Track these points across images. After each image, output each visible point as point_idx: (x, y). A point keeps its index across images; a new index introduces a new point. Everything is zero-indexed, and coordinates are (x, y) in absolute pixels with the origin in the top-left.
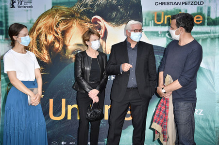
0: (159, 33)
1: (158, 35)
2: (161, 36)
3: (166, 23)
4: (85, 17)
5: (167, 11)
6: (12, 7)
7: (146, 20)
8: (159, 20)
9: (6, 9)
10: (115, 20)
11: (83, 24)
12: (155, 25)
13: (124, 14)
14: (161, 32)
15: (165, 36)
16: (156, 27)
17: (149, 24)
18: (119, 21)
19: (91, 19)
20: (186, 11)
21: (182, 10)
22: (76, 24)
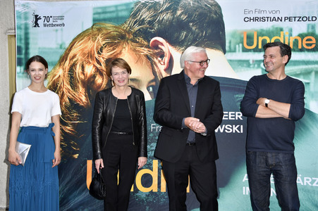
0: (251, 62)
1: (249, 65)
2: (254, 67)
3: (260, 47)
4: (140, 39)
5: (262, 30)
6: (35, 26)
7: (230, 42)
8: (250, 43)
9: (26, 28)
11: (138, 48)
12: (245, 50)
13: (198, 35)
14: (253, 61)
15: (259, 66)
16: (246, 53)
17: (235, 48)
18: (191, 44)
20: (291, 30)
21: (284, 29)
22: (127, 48)
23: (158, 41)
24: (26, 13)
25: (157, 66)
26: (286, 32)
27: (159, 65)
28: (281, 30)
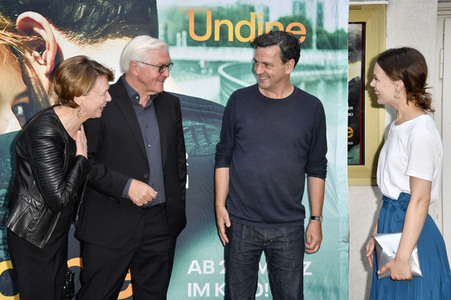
0: (202, 65)
1: (198, 70)
2: (206, 74)
3: (217, 38)
5: (221, 8)
7: (166, 28)
8: (200, 31)
10: (85, 27)
12: (191, 43)
13: (108, 12)
14: (206, 62)
15: (215, 72)
16: (193, 49)
17: (175, 40)
18: (95, 29)
19: (14, 19)
20: (267, 11)
21: (256, 8)
23: (32, 20)
25: (31, 67)
26: (259, 13)
27: (35, 65)
28: (252, 9)
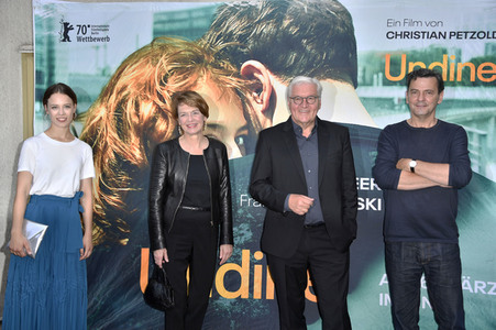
0: (396, 102)
1: (392, 106)
2: (399, 110)
4: (226, 64)
5: (415, 52)
6: (64, 40)
7: (364, 71)
8: (395, 73)
9: (51, 43)
10: (295, 72)
11: (222, 78)
12: (387, 83)
13: (314, 58)
14: (399, 100)
16: (388, 88)
17: (372, 80)
18: (303, 72)
19: (239, 67)
20: (459, 53)
21: (449, 51)
22: (205, 78)
23: (253, 67)
24: (50, 20)
25: (251, 106)
26: (451, 55)
27: (254, 103)
28: (445, 52)
